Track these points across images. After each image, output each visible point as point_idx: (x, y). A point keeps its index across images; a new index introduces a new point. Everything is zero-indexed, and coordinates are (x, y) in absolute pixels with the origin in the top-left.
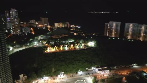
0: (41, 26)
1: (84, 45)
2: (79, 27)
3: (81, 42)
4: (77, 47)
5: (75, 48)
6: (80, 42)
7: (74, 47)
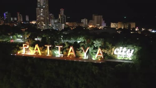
0: (92, 26)
1: (103, 53)
2: (153, 31)
3: (97, 43)
4: (84, 56)
5: (77, 57)
6: (93, 44)
7: (75, 53)
